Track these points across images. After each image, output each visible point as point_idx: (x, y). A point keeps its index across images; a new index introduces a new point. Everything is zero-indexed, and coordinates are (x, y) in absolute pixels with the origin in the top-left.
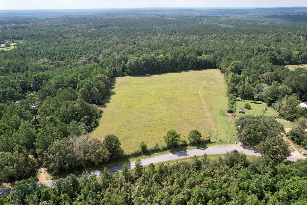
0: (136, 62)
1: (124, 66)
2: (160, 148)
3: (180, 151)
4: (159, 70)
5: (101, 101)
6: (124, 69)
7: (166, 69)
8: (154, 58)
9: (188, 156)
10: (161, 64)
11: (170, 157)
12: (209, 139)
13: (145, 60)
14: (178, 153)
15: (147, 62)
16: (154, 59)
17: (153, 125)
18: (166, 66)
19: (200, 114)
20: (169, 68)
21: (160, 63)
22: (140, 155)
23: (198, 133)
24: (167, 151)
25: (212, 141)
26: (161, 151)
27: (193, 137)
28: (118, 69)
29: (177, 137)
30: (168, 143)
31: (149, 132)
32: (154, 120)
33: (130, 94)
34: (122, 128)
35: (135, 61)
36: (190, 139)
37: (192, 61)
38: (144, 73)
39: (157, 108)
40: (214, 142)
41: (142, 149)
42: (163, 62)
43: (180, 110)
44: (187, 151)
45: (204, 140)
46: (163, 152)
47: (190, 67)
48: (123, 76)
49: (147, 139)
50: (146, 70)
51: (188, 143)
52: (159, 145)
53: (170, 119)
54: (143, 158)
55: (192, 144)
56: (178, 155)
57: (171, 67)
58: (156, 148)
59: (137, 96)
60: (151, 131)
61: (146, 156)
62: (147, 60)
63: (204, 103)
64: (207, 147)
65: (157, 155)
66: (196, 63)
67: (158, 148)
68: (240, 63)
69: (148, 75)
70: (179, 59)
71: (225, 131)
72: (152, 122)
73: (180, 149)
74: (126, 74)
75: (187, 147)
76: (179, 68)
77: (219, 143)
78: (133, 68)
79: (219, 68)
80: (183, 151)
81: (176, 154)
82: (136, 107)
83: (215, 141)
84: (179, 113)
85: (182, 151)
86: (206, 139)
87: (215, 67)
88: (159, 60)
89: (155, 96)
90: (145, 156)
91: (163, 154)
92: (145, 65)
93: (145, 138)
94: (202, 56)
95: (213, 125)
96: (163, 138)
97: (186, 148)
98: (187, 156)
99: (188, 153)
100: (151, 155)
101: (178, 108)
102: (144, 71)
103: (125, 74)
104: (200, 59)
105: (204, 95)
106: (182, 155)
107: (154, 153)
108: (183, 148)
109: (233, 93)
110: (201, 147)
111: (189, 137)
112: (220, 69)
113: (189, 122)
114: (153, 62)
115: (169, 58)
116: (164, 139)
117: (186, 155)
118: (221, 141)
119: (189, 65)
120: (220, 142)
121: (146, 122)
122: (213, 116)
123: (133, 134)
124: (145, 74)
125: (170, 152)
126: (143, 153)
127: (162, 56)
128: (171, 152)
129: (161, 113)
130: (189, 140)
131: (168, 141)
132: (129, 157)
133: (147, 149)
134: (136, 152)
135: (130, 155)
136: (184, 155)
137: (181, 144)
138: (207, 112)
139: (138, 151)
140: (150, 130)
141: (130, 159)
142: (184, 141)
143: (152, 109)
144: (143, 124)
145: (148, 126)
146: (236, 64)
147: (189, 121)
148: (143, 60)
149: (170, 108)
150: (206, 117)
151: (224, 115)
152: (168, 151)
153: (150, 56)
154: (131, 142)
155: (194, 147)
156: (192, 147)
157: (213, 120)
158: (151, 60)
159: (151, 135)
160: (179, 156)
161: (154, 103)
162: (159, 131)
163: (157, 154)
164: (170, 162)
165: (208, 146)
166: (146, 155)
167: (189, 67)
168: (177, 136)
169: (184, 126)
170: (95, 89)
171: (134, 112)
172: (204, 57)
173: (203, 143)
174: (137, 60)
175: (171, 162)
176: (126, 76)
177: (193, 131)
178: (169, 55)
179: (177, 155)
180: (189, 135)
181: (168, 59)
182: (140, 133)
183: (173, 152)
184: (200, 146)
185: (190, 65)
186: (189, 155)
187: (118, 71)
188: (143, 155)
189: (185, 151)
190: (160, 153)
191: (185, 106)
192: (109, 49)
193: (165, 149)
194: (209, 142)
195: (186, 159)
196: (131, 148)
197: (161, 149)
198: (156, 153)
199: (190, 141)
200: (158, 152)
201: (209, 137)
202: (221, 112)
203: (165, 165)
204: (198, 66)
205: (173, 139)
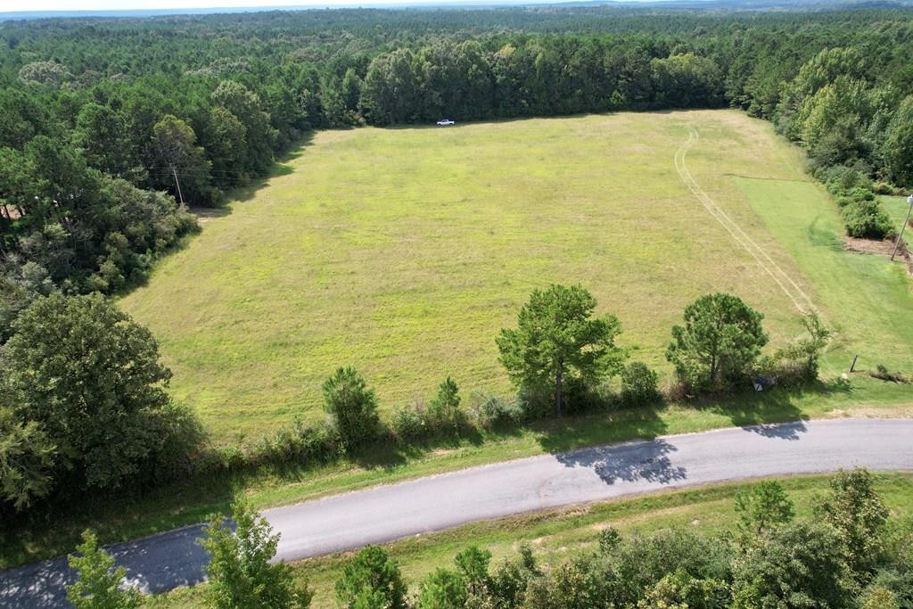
0: (401, 69)
1: (353, 88)
2: (474, 414)
3: (615, 440)
4: (495, 105)
5: (209, 188)
6: (352, 99)
7: (524, 101)
8: (476, 57)
9: (682, 482)
10: (502, 81)
11: (543, 484)
12: (805, 359)
13: (438, 60)
14: (598, 457)
15: (447, 72)
16: (474, 58)
17: (442, 288)
18: (524, 91)
19: (702, 241)
20: (536, 97)
21: (499, 78)
22: (324, 463)
23: (744, 314)
24: (518, 435)
25: (825, 374)
26: (476, 440)
27: (708, 339)
28: (329, 97)
29: (592, 342)
30: (529, 381)
31: (414, 321)
32: (452, 262)
33: (360, 173)
34: (263, 299)
35: (395, 64)
36: (682, 358)
37: (629, 74)
38: (433, 116)
39: (474, 217)
40: (842, 387)
41: (341, 417)
42: (511, 74)
43: (592, 225)
44: (668, 439)
45: (777, 364)
46: (489, 446)
47: (622, 97)
48: (347, 124)
49: (392, 360)
50: (440, 102)
51: (667, 382)
52: (463, 393)
53: (542, 262)
54: (341, 482)
55: (696, 395)
56: (599, 471)
57: (545, 93)
58: (439, 416)
59: (388, 177)
60: (426, 313)
61: (362, 472)
62: (446, 60)
63: (709, 202)
64: (806, 418)
65: (442, 466)
66: (646, 84)
67: (461, 417)
68: (851, 56)
69: (448, 122)
70: (577, 62)
71: (885, 323)
72: (437, 272)
73: (610, 427)
74: (361, 120)
75: (663, 416)
76: (577, 99)
77: (876, 395)
78: (386, 92)
79: (738, 104)
80: (639, 443)
81: (586, 460)
82: (369, 214)
83: (845, 376)
84: (590, 235)
85: (623, 440)
86: (785, 362)
87: (723, 104)
88: (494, 65)
89: (468, 179)
90: (358, 471)
91: (493, 458)
92: (436, 81)
93: (386, 351)
94: (671, 57)
95: (791, 288)
96: (496, 348)
97: (656, 418)
98: (673, 482)
99: (670, 455)
100: (402, 461)
101: (582, 216)
102: (433, 104)
103: (356, 117)
104: (662, 68)
105: (698, 175)
106: (634, 470)
107: (426, 447)
108: (631, 421)
109: (849, 161)
110: (756, 417)
111: (673, 348)
112: (746, 107)
113: (648, 276)
114: (470, 72)
115: (536, 55)
116: (504, 351)
117: (661, 469)
118: (890, 378)
119: (615, 92)
120: (881, 382)
121: (407, 273)
122: (777, 251)
123: (312, 328)
124: (436, 122)
125: (538, 447)
126: (349, 449)
127: (507, 51)
128: (548, 445)
129: (494, 237)
130: (672, 367)
131: (529, 366)
132: (242, 470)
133: (376, 419)
134: (295, 437)
135: (245, 457)
136: (646, 475)
137: (618, 391)
138: (740, 235)
139: (309, 431)
140: (420, 312)
141: (243, 484)
142: (641, 371)
143: (447, 220)
144: (384, 282)
145: (414, 290)
146: (834, 61)
147: (646, 268)
148: (428, 58)
149: (538, 218)
150: (739, 254)
151: (837, 247)
152: (531, 439)
153: (460, 48)
154: (288, 373)
155: (709, 416)
156: (692, 414)
157: (783, 269)
158: (461, 60)
159: (423, 335)
160: (610, 482)
161: (460, 199)
162: (476, 313)
163: (449, 458)
164: (541, 527)
165: (806, 411)
166: (367, 463)
167: (618, 98)
168: (598, 332)
169: (626, 291)
170: (172, 126)
171: (354, 230)
172: (679, 62)
173: (768, 388)
174: (403, 61)
175: (550, 526)
176: (360, 125)
177: (706, 301)
178: (536, 48)
179: (591, 469)
180: (677, 332)
181: (530, 62)
182: (356, 326)
183: (565, 449)
184: (750, 409)
185: (619, 91)
186: (681, 473)
187: (327, 107)
188: (344, 464)
189: (650, 438)
190: (472, 449)
191: (616, 213)
192: (309, 48)
193: (503, 425)
194: (806, 379)
195: (668, 501)
196: (274, 408)
197: (475, 422)
198: (441, 453)
199: (681, 371)
200: (457, 445)
201: (810, 350)
202: (816, 237)
203: (492, 570)
204: (651, 99)
205: (566, 353)
